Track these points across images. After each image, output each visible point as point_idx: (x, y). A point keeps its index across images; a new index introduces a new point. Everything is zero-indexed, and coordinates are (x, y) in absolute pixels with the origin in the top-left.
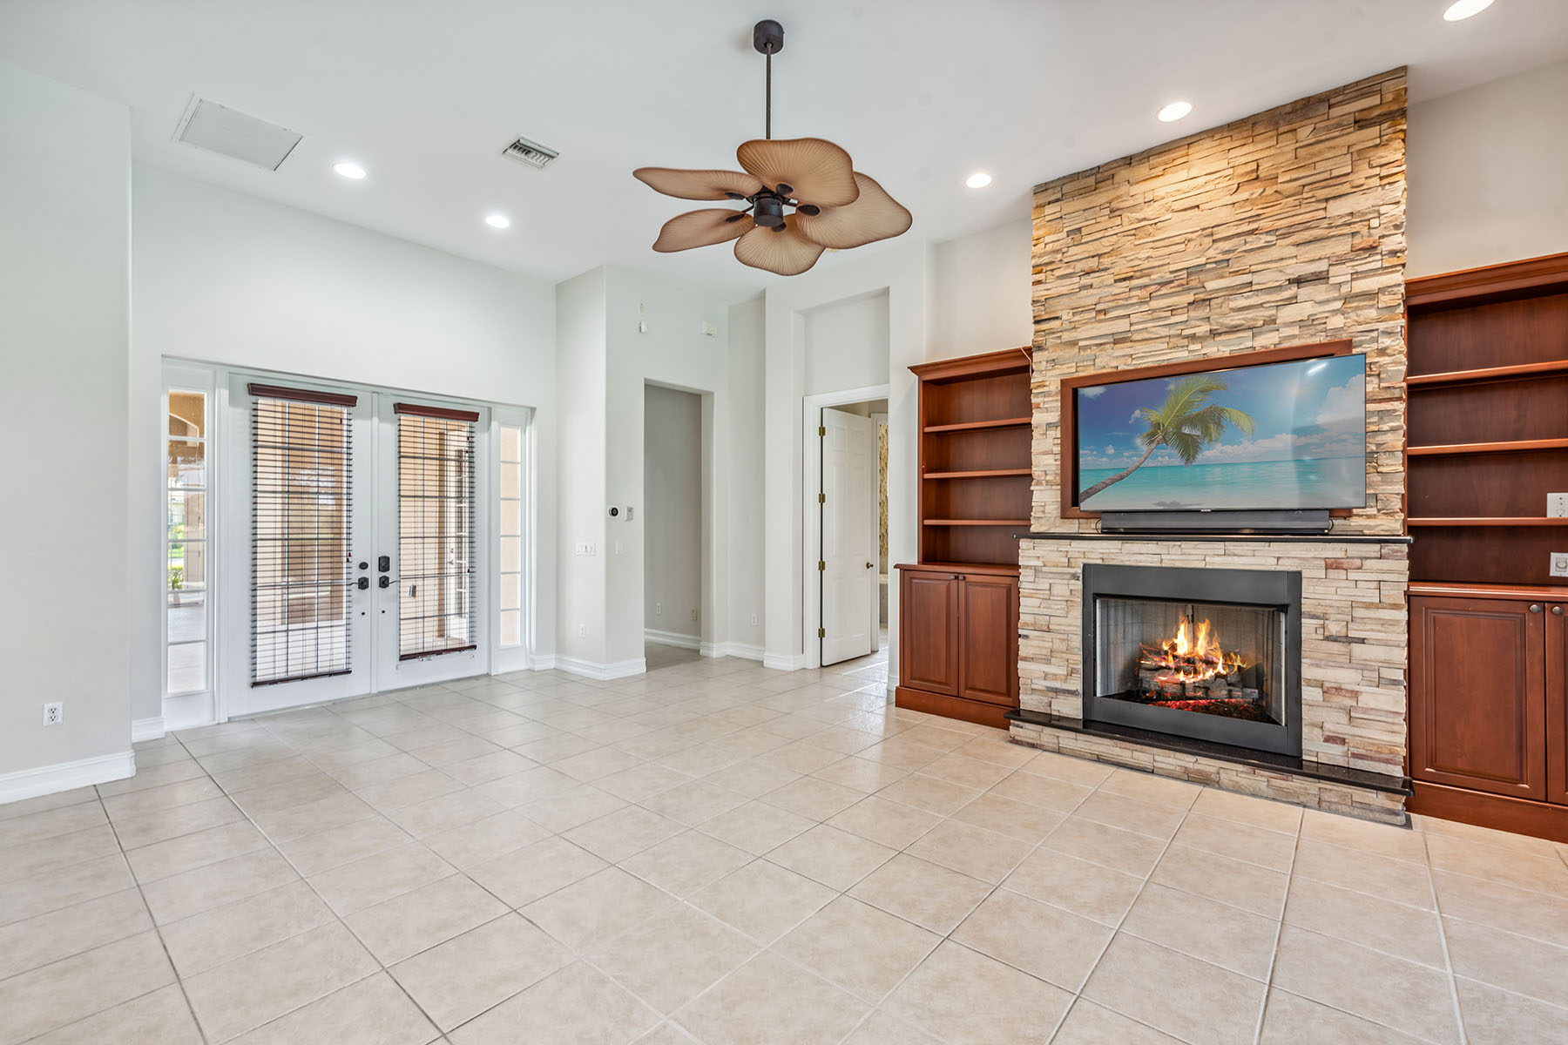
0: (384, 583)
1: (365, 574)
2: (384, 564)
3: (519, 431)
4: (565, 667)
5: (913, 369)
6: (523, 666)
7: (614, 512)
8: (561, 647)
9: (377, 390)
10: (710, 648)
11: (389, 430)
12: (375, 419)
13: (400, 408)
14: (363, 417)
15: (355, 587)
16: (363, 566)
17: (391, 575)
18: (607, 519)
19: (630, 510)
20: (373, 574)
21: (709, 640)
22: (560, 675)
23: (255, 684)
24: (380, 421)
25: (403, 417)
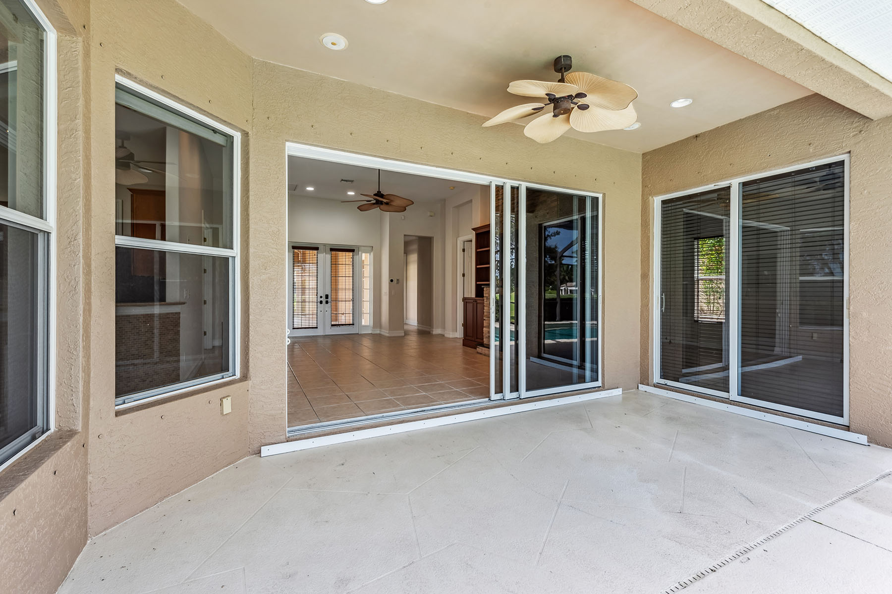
0: (327, 302)
1: (322, 299)
2: (327, 296)
3: (369, 254)
4: (382, 333)
5: (473, 229)
6: (370, 332)
7: (392, 281)
8: (381, 327)
9: (325, 245)
10: (433, 331)
11: (328, 256)
12: (324, 254)
13: (332, 250)
14: (321, 253)
15: (319, 303)
16: (321, 297)
17: (329, 300)
18: (389, 283)
19: (398, 280)
20: (324, 299)
21: (433, 328)
22: (380, 335)
23: (294, 328)
24: (326, 254)
25: (332, 252)
